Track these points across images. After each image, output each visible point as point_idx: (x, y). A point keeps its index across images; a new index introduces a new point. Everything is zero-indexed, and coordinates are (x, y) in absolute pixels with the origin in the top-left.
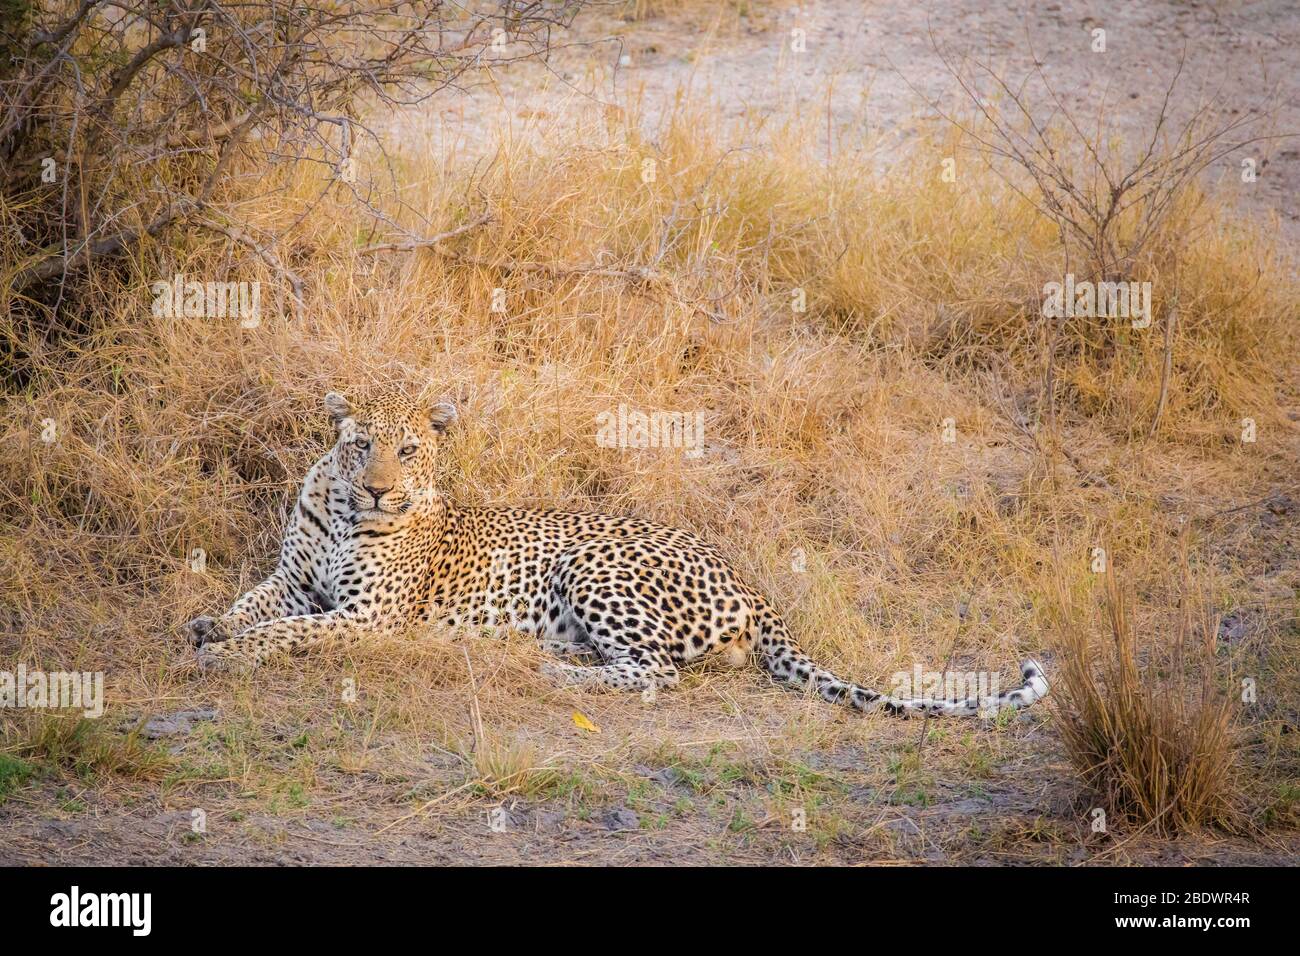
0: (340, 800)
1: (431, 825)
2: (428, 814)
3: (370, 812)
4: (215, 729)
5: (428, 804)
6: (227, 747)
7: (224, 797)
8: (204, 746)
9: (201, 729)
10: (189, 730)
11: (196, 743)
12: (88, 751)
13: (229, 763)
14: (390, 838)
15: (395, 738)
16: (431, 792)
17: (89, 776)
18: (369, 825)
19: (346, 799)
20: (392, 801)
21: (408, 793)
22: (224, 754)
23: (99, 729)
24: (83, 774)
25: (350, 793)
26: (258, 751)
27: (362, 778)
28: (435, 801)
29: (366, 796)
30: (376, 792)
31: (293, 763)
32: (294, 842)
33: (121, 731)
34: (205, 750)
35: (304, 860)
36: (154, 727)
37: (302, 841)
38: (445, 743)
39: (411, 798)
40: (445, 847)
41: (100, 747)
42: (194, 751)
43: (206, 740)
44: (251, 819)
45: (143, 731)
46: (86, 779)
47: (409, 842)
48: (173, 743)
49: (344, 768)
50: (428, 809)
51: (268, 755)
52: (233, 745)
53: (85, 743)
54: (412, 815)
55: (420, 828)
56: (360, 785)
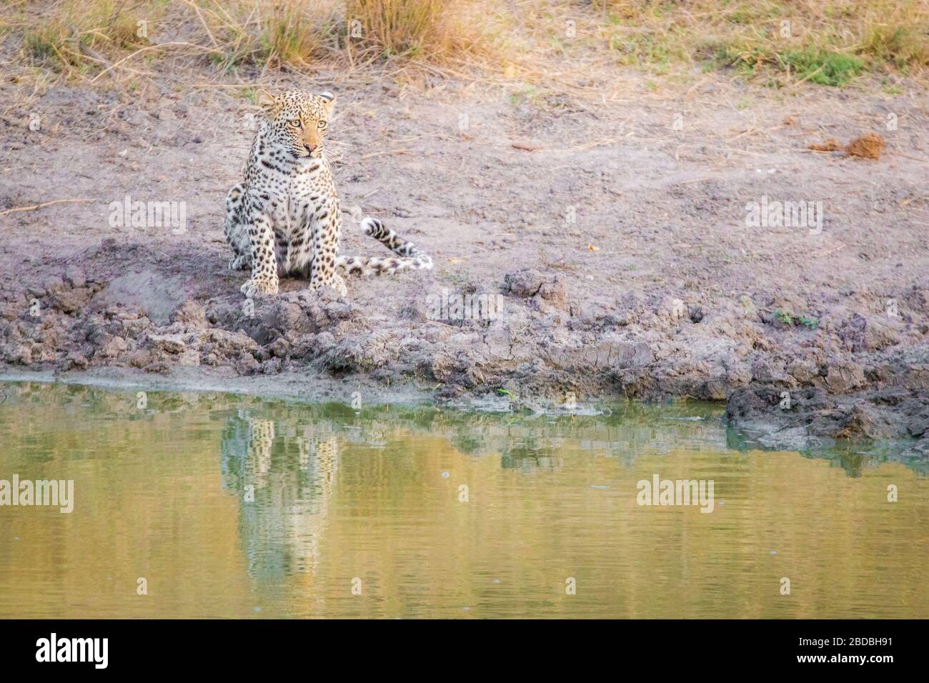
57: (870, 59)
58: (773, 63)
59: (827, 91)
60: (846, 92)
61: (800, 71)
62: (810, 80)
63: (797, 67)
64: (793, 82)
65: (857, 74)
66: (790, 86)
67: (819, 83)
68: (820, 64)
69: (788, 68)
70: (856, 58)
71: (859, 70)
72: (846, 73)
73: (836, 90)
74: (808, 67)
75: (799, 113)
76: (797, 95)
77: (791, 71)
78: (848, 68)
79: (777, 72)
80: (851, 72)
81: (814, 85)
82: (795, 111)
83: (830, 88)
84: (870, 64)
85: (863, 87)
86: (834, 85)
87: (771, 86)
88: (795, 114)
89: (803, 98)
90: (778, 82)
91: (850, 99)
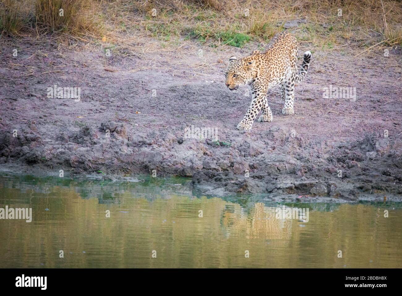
0: (343, 47)
1: (371, 54)
2: (370, 51)
3: (352, 50)
4: (305, 25)
5: (370, 48)
6: (309, 31)
7: (308, 46)
8: (302, 31)
9: (301, 26)
10: (298, 26)
11: (300, 30)
12: (267, 32)
13: (310, 36)
14: (358, 58)
15: (360, 28)
16: (371, 44)
17: (268, 40)
18: (352, 54)
19: (345, 46)
20: (359, 47)
21: (364, 44)
22: (308, 33)
23: (270, 26)
24: (266, 39)
25: (346, 44)
26: (318, 32)
27: (350, 40)
28: (372, 47)
29: (351, 46)
30: (354, 44)
31: (329, 36)
32: (330, 60)
33: (277, 26)
34: (302, 32)
35: (332, 65)
36: (287, 25)
37: (332, 59)
38: (375, 29)
39: (365, 46)
40: (375, 61)
41: (271, 31)
42: (299, 32)
43: (302, 29)
44: (316, 52)
45: (284, 26)
46: (267, 41)
47: (364, 59)
48: (293, 30)
49: (344, 37)
50: (370, 49)
51: (321, 33)
52: (311, 30)
53: (266, 30)
54: (365, 51)
55: (368, 55)
56: (349, 42)
57: (253, 36)
58: (213, 37)
59: (236, 49)
60: (243, 49)
61: (224, 41)
62: (228, 44)
63: (223, 39)
64: (221, 45)
65: (247, 42)
66: (220, 46)
67: (232, 46)
68: (232, 38)
69: (219, 39)
70: (247, 35)
71: (249, 40)
72: (243, 42)
73: (239, 48)
74: (228, 39)
75: (224, 58)
76: (223, 51)
77: (220, 41)
78: (244, 40)
79: (215, 41)
80: (245, 41)
81: (230, 47)
82: (222, 57)
83: (236, 48)
84: (253, 38)
85: (250, 48)
86: (238, 46)
87: (212, 46)
88: (222, 58)
89: (225, 52)
90: (215, 45)
91: (245, 52)
